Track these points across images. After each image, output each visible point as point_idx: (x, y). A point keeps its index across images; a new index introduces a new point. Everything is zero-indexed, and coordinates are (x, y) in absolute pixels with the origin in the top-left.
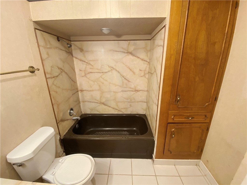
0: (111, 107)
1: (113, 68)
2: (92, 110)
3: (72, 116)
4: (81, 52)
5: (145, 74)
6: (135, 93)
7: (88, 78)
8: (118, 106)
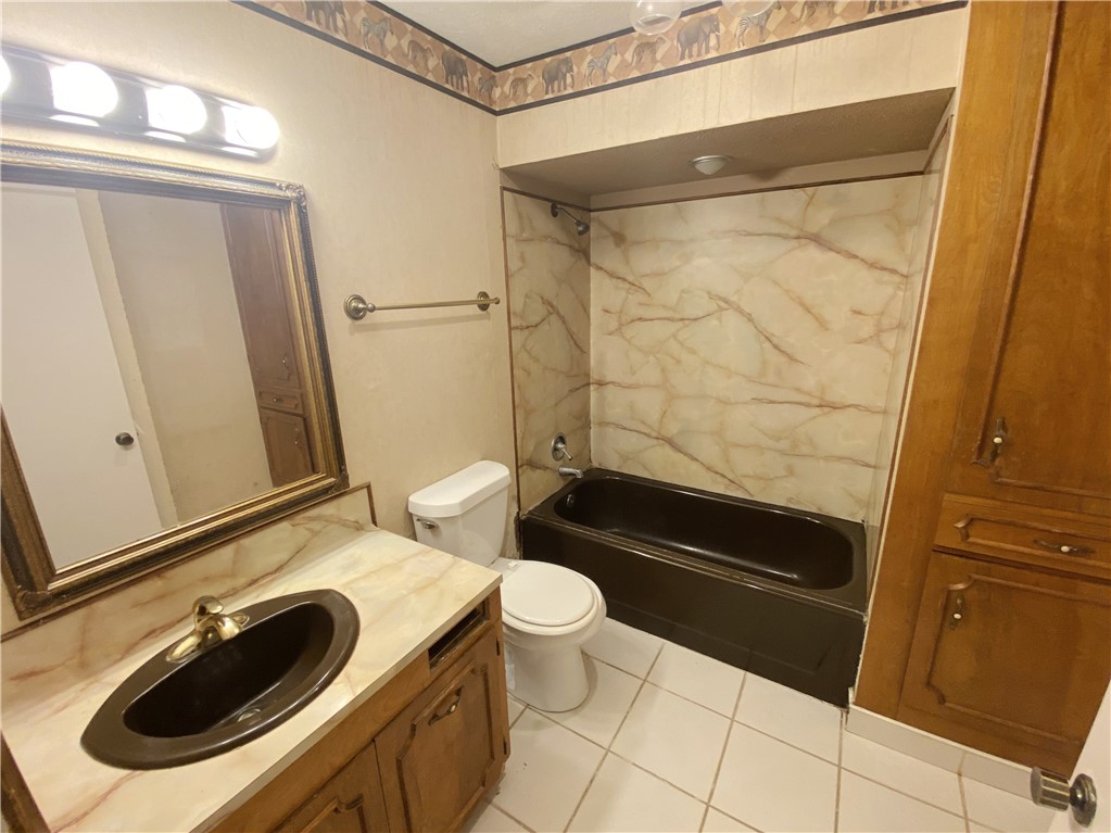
0: (697, 460)
1: (726, 302)
2: (625, 458)
3: (561, 462)
4: (617, 245)
5: (879, 331)
6: (819, 415)
7: (627, 340)
8: (728, 461)
